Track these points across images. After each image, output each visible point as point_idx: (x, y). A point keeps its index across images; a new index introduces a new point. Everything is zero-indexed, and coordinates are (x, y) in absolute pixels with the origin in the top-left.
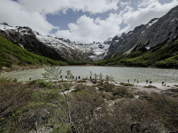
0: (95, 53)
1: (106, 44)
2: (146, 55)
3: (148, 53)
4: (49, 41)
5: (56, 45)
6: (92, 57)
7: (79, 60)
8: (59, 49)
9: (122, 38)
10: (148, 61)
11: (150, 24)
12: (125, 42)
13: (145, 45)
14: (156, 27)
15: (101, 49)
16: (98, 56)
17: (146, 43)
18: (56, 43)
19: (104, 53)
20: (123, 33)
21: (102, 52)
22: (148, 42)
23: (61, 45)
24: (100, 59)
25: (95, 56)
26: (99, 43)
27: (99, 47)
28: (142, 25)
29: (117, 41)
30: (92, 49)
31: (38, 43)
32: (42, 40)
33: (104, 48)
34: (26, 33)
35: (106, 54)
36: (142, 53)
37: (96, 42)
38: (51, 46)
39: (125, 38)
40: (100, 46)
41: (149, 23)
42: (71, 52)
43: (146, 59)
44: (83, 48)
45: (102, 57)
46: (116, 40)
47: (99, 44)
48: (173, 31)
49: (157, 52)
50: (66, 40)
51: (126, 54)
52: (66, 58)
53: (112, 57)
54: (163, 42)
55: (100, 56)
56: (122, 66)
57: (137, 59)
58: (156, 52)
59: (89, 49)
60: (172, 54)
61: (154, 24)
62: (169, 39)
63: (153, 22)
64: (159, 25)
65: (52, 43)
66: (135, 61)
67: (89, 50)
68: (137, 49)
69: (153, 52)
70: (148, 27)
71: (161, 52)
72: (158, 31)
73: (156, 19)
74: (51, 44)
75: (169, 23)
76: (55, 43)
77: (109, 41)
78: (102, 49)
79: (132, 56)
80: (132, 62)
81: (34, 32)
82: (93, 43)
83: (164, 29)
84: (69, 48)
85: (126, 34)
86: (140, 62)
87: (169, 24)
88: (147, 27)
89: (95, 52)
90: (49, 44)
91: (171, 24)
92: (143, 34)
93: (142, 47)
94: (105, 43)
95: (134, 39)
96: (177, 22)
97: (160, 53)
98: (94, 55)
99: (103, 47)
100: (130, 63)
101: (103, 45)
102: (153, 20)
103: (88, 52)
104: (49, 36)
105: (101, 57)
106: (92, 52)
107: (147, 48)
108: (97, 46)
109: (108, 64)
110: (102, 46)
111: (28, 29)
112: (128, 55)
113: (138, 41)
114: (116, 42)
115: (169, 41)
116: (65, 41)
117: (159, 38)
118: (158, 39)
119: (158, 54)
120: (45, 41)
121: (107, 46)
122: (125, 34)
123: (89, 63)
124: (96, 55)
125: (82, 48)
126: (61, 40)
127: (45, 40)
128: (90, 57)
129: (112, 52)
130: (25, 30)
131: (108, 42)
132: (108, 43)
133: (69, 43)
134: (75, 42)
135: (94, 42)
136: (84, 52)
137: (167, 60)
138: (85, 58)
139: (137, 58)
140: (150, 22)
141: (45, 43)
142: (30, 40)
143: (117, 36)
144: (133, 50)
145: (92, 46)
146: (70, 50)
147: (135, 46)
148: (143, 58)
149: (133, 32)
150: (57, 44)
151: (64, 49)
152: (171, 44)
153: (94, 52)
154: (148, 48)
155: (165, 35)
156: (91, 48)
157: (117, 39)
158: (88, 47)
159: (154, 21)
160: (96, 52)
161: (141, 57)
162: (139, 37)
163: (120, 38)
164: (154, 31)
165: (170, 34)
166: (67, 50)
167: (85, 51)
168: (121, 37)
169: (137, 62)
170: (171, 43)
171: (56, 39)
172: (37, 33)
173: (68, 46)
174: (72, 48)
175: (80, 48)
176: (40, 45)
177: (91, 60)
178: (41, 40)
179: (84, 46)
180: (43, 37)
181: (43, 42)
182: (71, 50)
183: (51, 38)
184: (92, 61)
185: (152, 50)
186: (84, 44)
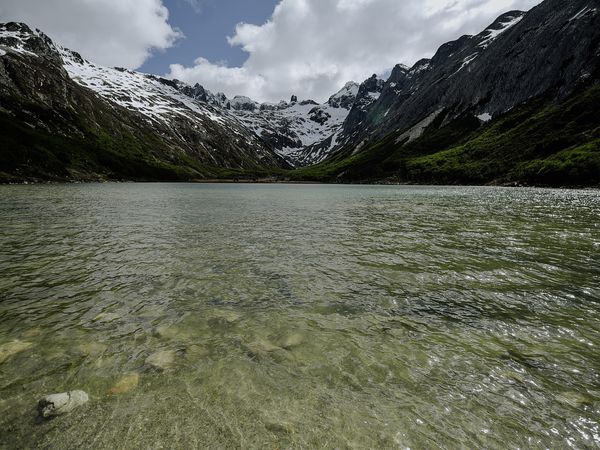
0: (296, 140)
1: (335, 106)
2: (479, 141)
3: (486, 133)
4: (123, 88)
5: (151, 105)
6: (285, 151)
7: (238, 161)
8: (162, 118)
9: (393, 85)
10: (486, 162)
11: (494, 34)
12: (402, 99)
13: (475, 108)
14: (519, 40)
15: (317, 125)
16: (308, 149)
17: (477, 100)
18: (151, 94)
19: (330, 139)
20: (397, 66)
21: (321, 136)
22: (484, 96)
23: (171, 105)
24: (316, 159)
25: (296, 149)
26: (313, 102)
27: (312, 119)
28: (465, 38)
29: (376, 96)
30: (286, 123)
31: (69, 89)
32: (92, 81)
33: (330, 122)
34: (20, 49)
35: (334, 143)
36: (463, 135)
37: (299, 100)
38: (131, 107)
39: (402, 83)
40: (314, 114)
41: (490, 27)
42: (209, 132)
43: (478, 156)
44: (253, 120)
45: (320, 154)
46: (370, 94)
47: (313, 106)
48: (577, 53)
49: (517, 131)
50: (193, 86)
51: (407, 138)
52: (188, 152)
53: (356, 150)
54: (538, 96)
55: (315, 150)
56: (391, 181)
57: (447, 156)
58: (513, 129)
59: (275, 124)
60: (576, 135)
61: (510, 29)
62: (562, 82)
63: (504, 24)
64: (526, 32)
65: (132, 96)
66: (440, 163)
67: (277, 125)
68: (446, 121)
69: (502, 129)
70: (488, 42)
71: (535, 129)
72: (522, 56)
73: (515, 14)
74: (128, 99)
75: (564, 25)
76: (146, 94)
77: (348, 95)
78: (322, 124)
79: (426, 145)
80: (429, 165)
81: (61, 52)
82: (289, 102)
83: (545, 46)
84: (199, 116)
85: (407, 72)
86: (457, 166)
87: (565, 28)
88: (484, 44)
89: (298, 134)
90: (120, 99)
91: (574, 26)
92: (466, 66)
93: (463, 114)
94: (333, 103)
95: (434, 87)
96: (593, 19)
97: (531, 132)
98: (293, 145)
99: (323, 115)
100: (423, 169)
101: (325, 111)
102: (504, 18)
103: (271, 132)
104: (122, 70)
105: (317, 154)
106: (288, 134)
107: (480, 117)
108: (304, 112)
109: (340, 175)
110: (320, 112)
111: (27, 34)
112: (413, 143)
113: (450, 91)
114: (370, 98)
115: (562, 89)
116: (188, 91)
117: (527, 78)
118: (523, 85)
119: (523, 136)
120: (105, 87)
121: (340, 115)
122: (404, 70)
123: (273, 174)
124: (299, 144)
125: (249, 119)
126: (170, 87)
127: (105, 84)
128: (278, 152)
129: (357, 137)
130: (14, 34)
131: (344, 98)
132: (344, 101)
133: (201, 99)
134: (224, 98)
135: (294, 99)
136: (258, 132)
137: (567, 153)
138: (261, 157)
139: (446, 152)
140: (495, 25)
141: (106, 93)
142: (36, 76)
143: (375, 76)
144: (430, 125)
145: (286, 114)
146: (204, 126)
147: (437, 112)
148: (466, 152)
149: (432, 61)
150: (151, 98)
151: (180, 119)
152: (573, 102)
153: (293, 134)
154: (485, 117)
155: (549, 69)
156: (285, 119)
157: (374, 89)
158: (272, 114)
159: (509, 20)
160: (303, 134)
161: (459, 149)
162: (454, 78)
163: (384, 84)
164: (507, 55)
165: (566, 63)
166: (193, 124)
167: (261, 130)
168: (390, 80)
169: (446, 167)
170: (571, 96)
171: (149, 80)
172: (74, 54)
173: (199, 112)
174: (213, 118)
175: (242, 118)
176: (78, 98)
177: (283, 162)
178: (88, 82)
179: (256, 111)
180: (98, 72)
181: (98, 88)
182: (207, 122)
183: (129, 75)
184: (287, 166)
185: (500, 123)
186: (258, 106)
